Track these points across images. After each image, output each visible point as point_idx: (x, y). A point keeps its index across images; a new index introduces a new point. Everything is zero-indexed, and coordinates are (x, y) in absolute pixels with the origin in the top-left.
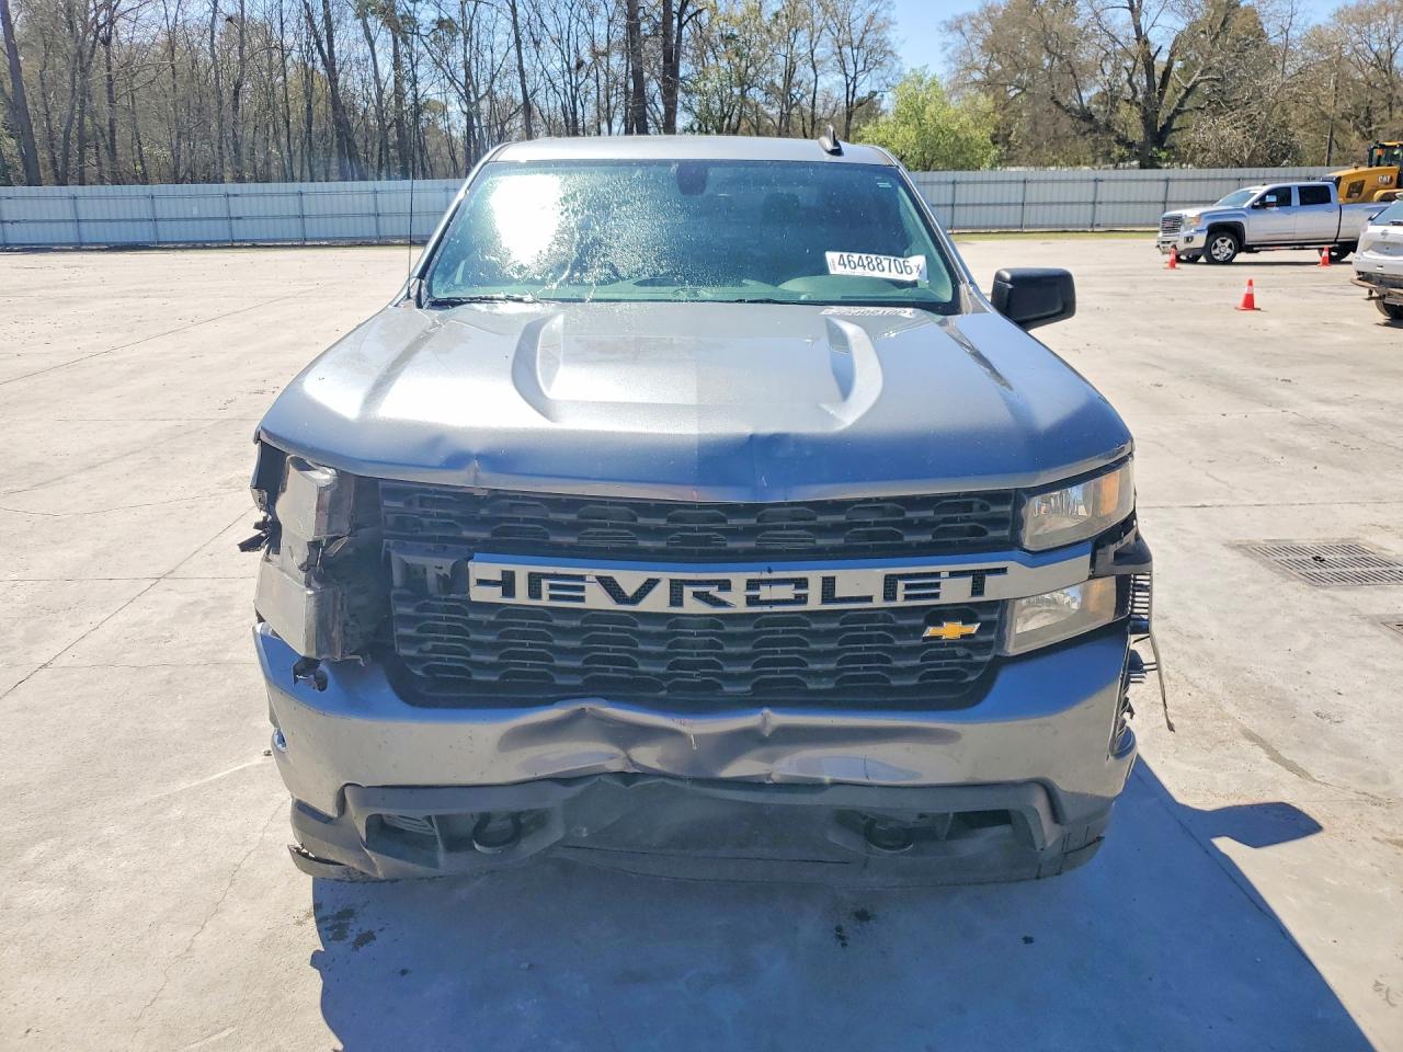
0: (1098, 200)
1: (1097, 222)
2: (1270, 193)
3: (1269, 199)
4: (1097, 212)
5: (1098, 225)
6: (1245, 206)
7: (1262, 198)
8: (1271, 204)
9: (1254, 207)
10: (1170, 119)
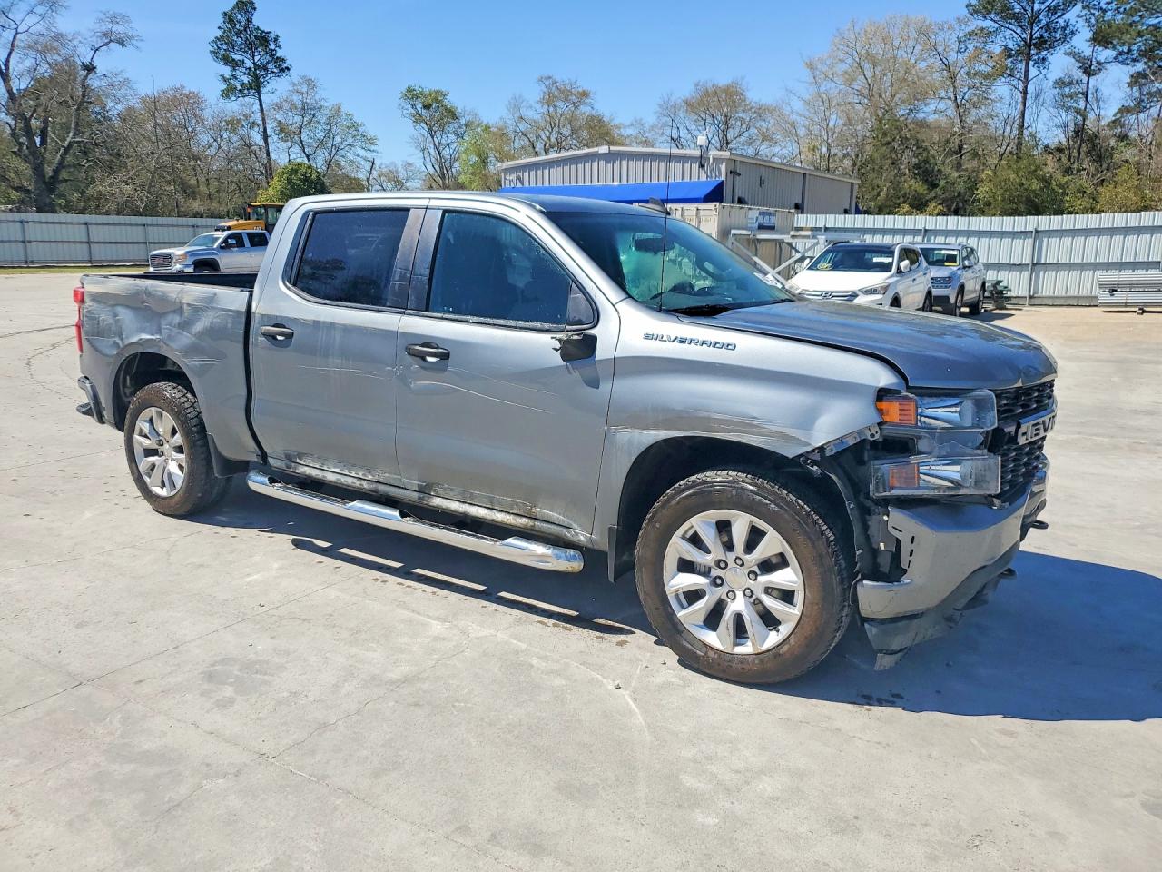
0: (27, 239)
1: (30, 259)
2: (229, 237)
3: (230, 241)
4: (29, 251)
5: (32, 262)
6: (215, 246)
7: (225, 241)
8: (231, 246)
9: (221, 248)
10: (56, 171)
